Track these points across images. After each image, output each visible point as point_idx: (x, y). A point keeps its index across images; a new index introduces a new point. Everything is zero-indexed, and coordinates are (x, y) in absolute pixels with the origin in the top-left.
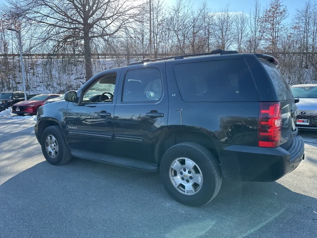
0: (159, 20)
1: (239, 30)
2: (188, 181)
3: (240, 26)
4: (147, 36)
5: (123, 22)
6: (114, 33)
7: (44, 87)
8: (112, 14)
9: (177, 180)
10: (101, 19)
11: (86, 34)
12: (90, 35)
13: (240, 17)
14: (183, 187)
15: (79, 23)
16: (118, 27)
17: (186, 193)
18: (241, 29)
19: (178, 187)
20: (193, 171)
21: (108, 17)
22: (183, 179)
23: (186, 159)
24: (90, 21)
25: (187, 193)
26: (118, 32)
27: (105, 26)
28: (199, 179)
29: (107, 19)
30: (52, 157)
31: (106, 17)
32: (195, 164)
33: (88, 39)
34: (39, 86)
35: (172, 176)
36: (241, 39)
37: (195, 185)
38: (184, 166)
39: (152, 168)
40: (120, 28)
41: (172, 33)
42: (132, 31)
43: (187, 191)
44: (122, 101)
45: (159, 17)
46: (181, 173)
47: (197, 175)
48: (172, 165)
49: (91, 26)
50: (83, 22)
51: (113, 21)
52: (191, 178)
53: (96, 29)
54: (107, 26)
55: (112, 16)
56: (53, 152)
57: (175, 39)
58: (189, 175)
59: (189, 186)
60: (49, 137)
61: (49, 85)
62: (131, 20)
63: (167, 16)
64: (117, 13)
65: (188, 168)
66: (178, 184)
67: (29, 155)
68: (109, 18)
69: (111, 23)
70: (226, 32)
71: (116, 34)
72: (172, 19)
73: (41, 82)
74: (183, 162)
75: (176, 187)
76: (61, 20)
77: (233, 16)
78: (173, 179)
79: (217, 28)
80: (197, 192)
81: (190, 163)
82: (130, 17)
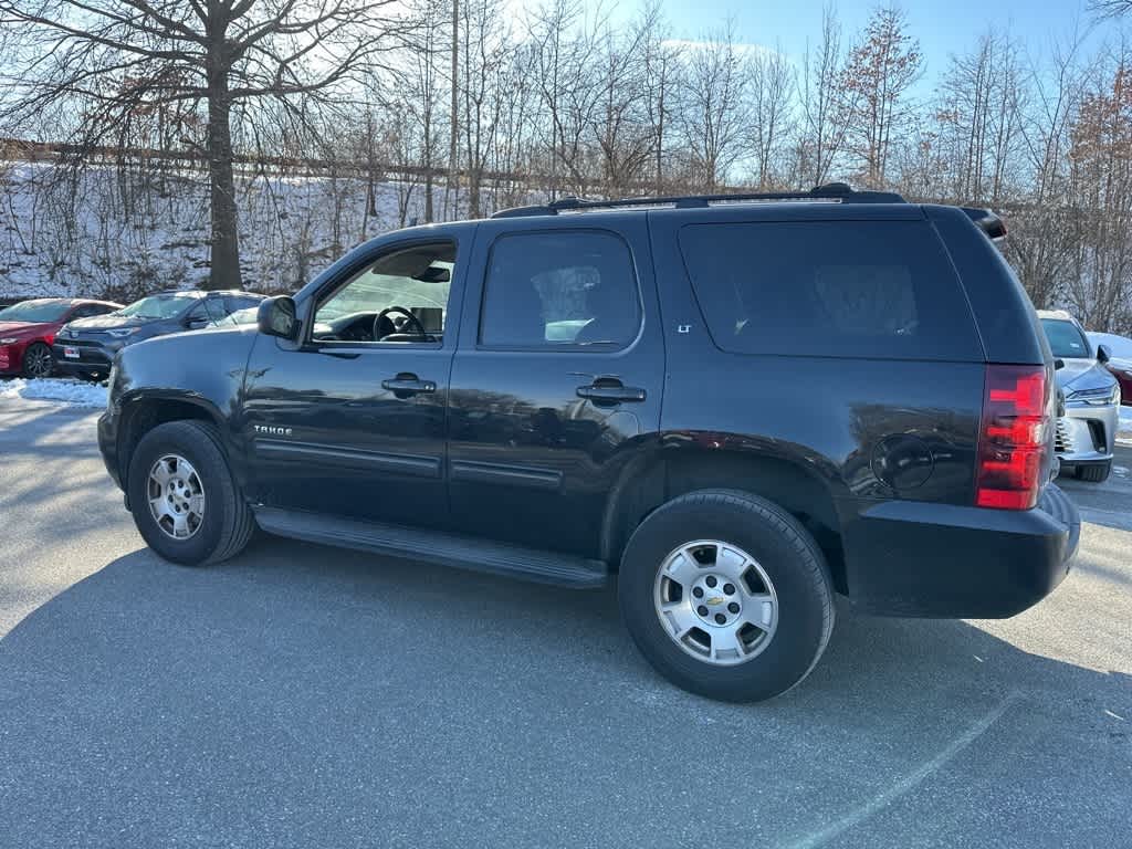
0: (488, 51)
1: (763, 108)
2: (721, 619)
3: (766, 93)
4: (443, 106)
5: (360, 47)
6: (323, 85)
7: (43, 271)
8: (316, 16)
9: (682, 616)
10: (275, 27)
11: (217, 78)
12: (231, 85)
13: (768, 64)
14: (703, 637)
15: (191, 36)
16: (340, 64)
17: (712, 660)
18: (770, 106)
19: (684, 639)
20: (742, 586)
21: (303, 21)
22: (703, 611)
23: (720, 545)
24: (230, 32)
25: (718, 657)
26: (337, 82)
27: (290, 54)
28: (765, 611)
29: (295, 32)
30: (174, 537)
31: (294, 21)
32: (751, 561)
33: (221, 98)
34: (18, 265)
35: (664, 602)
36: (770, 140)
37: (748, 633)
38: (708, 569)
39: (588, 575)
40: (346, 67)
41: (535, 102)
42: (387, 79)
43: (717, 651)
44: (479, 340)
45: (487, 39)
46: (698, 593)
47: (759, 598)
48: (666, 565)
49: (236, 50)
50: (204, 34)
51: (320, 38)
52: (733, 608)
53: (257, 65)
54: (296, 56)
55: (315, 22)
56: (180, 520)
57: (547, 123)
58: (729, 599)
59: (724, 638)
60: (163, 463)
61: (62, 263)
62: (388, 42)
63: (519, 37)
64: (336, 12)
65: (724, 576)
66: (686, 629)
67: (64, 530)
68: (305, 27)
69: (313, 45)
70: (721, 112)
71: (329, 88)
72: (537, 50)
73: (26, 252)
74: (706, 557)
75: (677, 638)
76: (123, 21)
77: (746, 58)
78: (665, 613)
79: (692, 96)
80: (754, 654)
81: (732, 559)
82: (387, 32)
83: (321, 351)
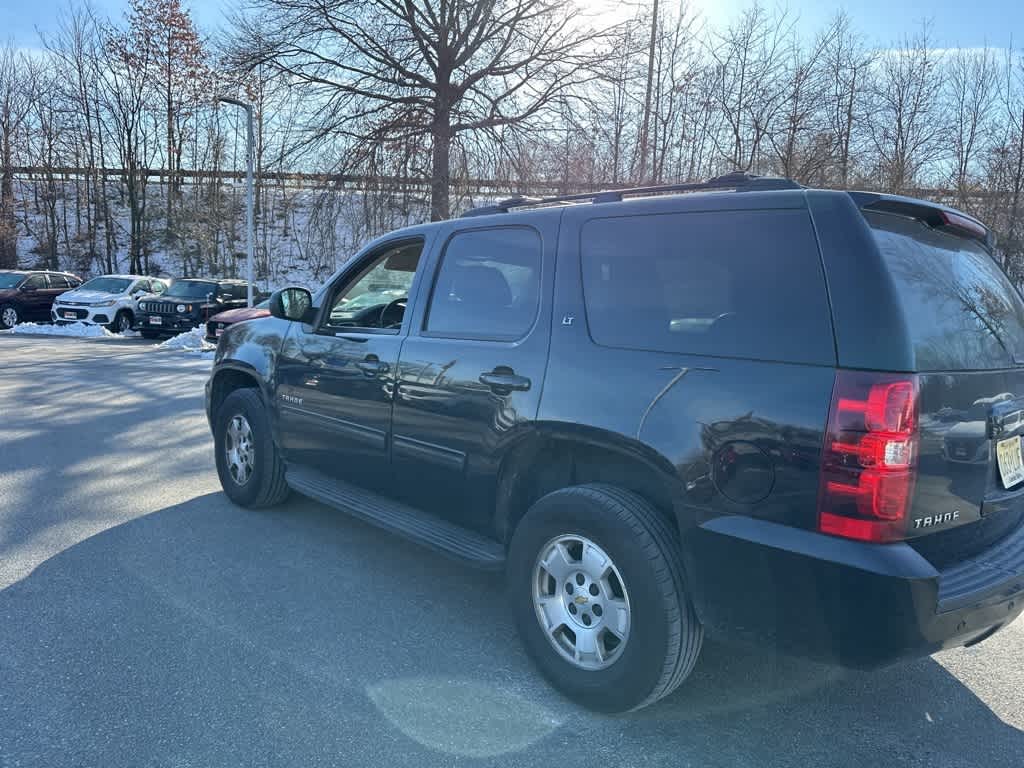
0: (678, 74)
1: (965, 110)
2: (587, 621)
3: (969, 95)
4: (631, 128)
5: (556, 81)
6: (524, 116)
7: (310, 273)
8: (528, 57)
9: (555, 611)
10: (492, 70)
11: (441, 117)
12: (453, 122)
13: (972, 64)
14: (572, 636)
15: (425, 83)
16: (539, 97)
17: (575, 661)
18: (973, 106)
19: (556, 634)
20: (605, 588)
21: (512, 64)
22: (573, 609)
23: (586, 542)
24: (456, 77)
25: (581, 659)
26: (539, 113)
27: (501, 92)
28: (621, 618)
29: (507, 73)
30: (237, 482)
31: (502, 64)
32: (610, 563)
33: (444, 132)
34: (295, 268)
35: (543, 594)
36: (971, 142)
37: (608, 639)
38: (577, 565)
39: (487, 555)
40: (545, 98)
41: (718, 116)
42: (582, 109)
43: (580, 652)
44: (424, 327)
45: (677, 65)
46: (570, 589)
47: (617, 603)
48: (544, 556)
49: (457, 93)
50: (434, 81)
51: (528, 77)
52: (597, 609)
53: (472, 103)
54: (510, 92)
55: (526, 62)
56: (241, 467)
57: (727, 139)
58: (592, 599)
59: (587, 637)
60: (235, 421)
61: (325, 267)
62: (585, 74)
63: (709, 62)
64: (540, 53)
65: (591, 576)
66: (556, 625)
68: (514, 69)
69: (522, 84)
70: (912, 119)
71: (532, 120)
72: (722, 70)
73: (301, 258)
74: (576, 552)
75: (550, 632)
76: (370, 75)
77: (944, 61)
78: (542, 605)
79: (883, 101)
80: (610, 662)
81: (597, 558)
82: (580, 66)
83: (337, 334)
